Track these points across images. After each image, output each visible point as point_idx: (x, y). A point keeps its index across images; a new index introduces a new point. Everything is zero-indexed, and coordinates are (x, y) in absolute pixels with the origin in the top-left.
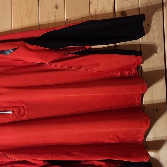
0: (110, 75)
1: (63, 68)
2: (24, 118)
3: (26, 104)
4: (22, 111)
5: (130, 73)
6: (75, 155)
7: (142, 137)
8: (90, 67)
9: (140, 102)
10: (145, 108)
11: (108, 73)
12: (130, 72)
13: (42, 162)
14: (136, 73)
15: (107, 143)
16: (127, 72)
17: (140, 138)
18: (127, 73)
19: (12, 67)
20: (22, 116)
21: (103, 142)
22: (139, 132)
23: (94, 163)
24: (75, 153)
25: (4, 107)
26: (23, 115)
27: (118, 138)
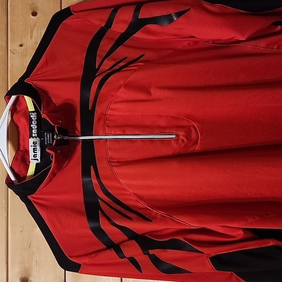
2: (197, 148)
4: (194, 135)
26: (196, 143)
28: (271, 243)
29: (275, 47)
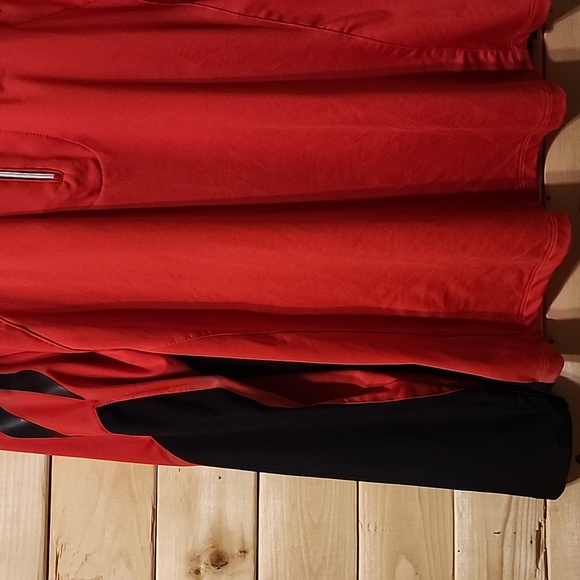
0: (428, 62)
1: (249, 21)
2: (98, 202)
3: (106, 152)
4: (92, 177)
5: (502, 59)
6: (285, 343)
7: (535, 299)
8: (350, 23)
9: (534, 175)
10: (549, 198)
11: (419, 54)
12: (501, 54)
13: (162, 362)
14: (524, 62)
15: (402, 314)
16: (489, 54)
17: (529, 303)
18: (491, 58)
19: (56, 9)
20: (91, 194)
21: (388, 309)
22: (526, 279)
23: (352, 378)
24: (287, 338)
25: (25, 157)
26: (96, 191)
27: (447, 298)
28: (215, 383)
29: (262, 14)
